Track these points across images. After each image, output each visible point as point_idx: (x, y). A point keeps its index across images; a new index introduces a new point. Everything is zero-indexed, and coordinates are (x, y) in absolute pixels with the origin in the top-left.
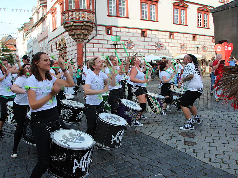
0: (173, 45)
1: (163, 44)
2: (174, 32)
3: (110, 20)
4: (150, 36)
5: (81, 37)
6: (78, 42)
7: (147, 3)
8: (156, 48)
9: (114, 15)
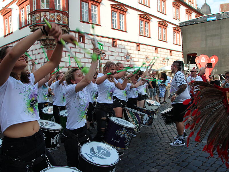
0: (140, 56)
1: (131, 55)
2: (140, 44)
3: (82, 26)
4: (120, 46)
5: (54, 43)
6: (49, 49)
7: (117, 12)
8: (125, 60)
9: (86, 21)
